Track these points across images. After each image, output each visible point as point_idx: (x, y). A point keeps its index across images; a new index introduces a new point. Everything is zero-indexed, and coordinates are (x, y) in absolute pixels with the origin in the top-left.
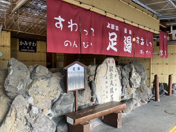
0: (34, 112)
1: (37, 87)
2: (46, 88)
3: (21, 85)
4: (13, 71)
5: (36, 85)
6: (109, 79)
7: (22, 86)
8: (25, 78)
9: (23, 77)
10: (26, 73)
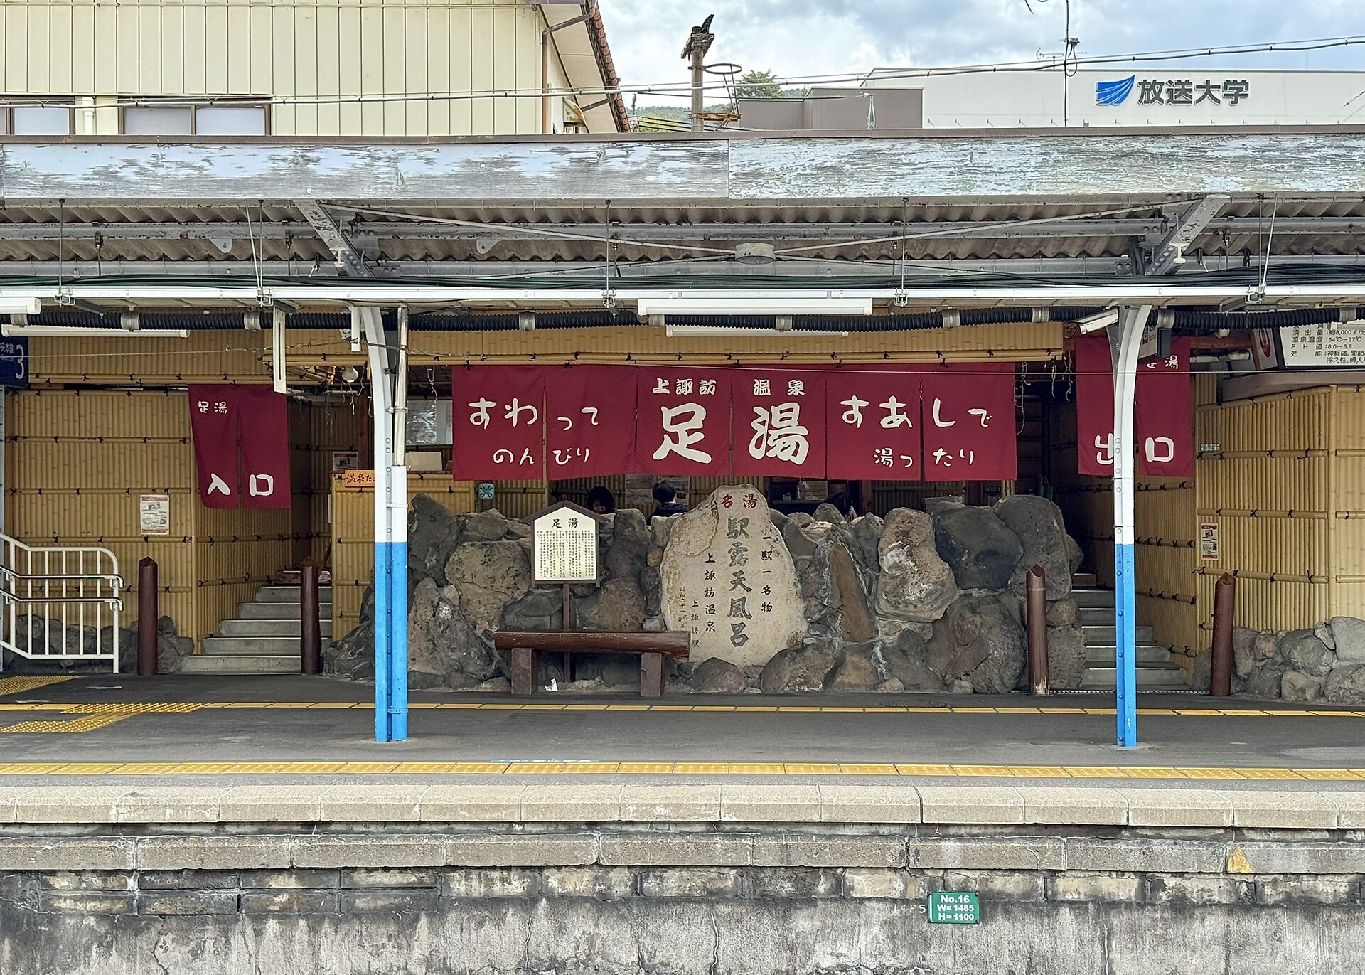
0: (442, 616)
1: (460, 562)
2: (480, 567)
3: (432, 555)
4: (419, 524)
5: (456, 558)
6: (727, 565)
7: (434, 557)
8: (442, 542)
9: (437, 538)
10: (448, 531)
